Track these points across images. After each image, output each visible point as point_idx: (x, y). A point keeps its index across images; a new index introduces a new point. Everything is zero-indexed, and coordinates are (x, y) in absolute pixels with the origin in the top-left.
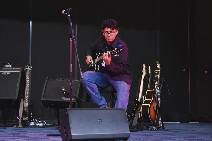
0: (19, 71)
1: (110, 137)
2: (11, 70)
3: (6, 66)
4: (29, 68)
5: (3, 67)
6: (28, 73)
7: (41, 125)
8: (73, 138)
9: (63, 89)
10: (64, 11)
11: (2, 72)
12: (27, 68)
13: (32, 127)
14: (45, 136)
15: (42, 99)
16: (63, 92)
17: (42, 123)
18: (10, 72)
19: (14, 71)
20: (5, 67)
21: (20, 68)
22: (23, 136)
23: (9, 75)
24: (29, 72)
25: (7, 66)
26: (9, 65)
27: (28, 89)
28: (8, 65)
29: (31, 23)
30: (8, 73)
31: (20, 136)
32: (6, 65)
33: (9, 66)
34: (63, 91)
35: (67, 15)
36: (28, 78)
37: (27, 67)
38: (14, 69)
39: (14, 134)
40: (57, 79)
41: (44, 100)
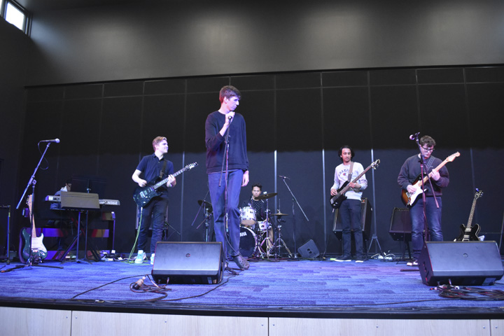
1: (480, 274)
7: (391, 258)
8: (435, 275)
10: (411, 137)
13: (381, 260)
14: (398, 271)
15: (391, 231)
17: (392, 256)
22: (374, 270)
29: (372, 151)
31: (371, 271)
35: (415, 140)
39: (364, 268)
41: (393, 231)
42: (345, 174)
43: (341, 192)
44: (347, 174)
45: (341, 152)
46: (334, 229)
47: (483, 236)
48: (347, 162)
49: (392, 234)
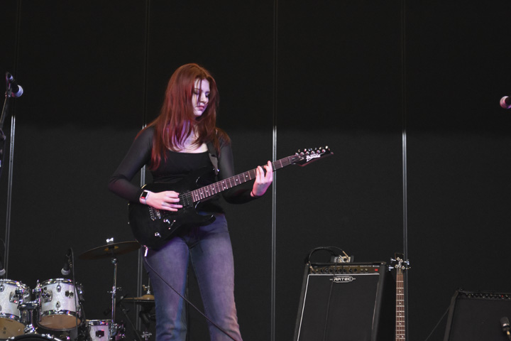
0: (378, 272)
2: (356, 270)
3: (336, 258)
4: (401, 264)
5: (329, 261)
6: (400, 280)
9: (505, 325)
10: (503, 100)
11: (332, 277)
12: (397, 266)
16: (506, 332)
18: (354, 276)
19: (364, 272)
20: (335, 261)
21: (379, 264)
23: (349, 283)
24: (402, 276)
25: (341, 260)
26: (345, 257)
27: (402, 324)
28: (343, 255)
30: (347, 278)
32: (338, 256)
33: (345, 260)
34: (505, 329)
36: (400, 292)
37: (397, 262)
38: (364, 268)
40: (484, 294)
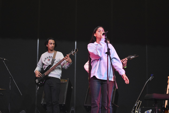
21: (67, 79)
41: (86, 105)
42: (49, 60)
43: (46, 74)
44: (51, 60)
45: (48, 42)
46: (42, 102)
47: (151, 110)
48: (52, 50)
49: (85, 107)
